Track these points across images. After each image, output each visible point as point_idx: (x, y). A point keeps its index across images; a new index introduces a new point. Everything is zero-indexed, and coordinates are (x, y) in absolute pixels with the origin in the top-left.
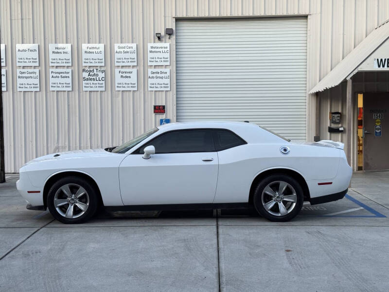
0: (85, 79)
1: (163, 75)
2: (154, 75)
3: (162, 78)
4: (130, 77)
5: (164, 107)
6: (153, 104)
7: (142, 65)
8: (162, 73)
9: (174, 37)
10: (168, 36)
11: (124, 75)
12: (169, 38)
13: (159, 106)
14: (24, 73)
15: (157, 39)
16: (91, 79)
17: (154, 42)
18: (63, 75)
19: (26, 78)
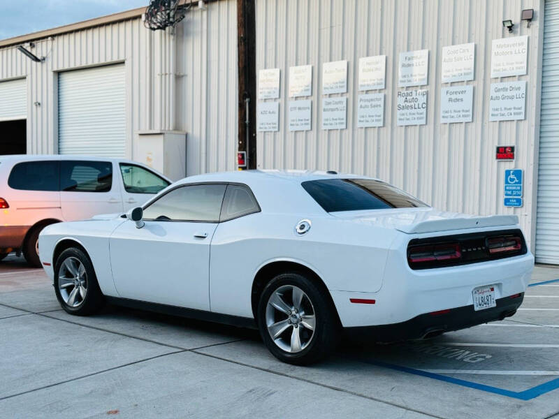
0: (400, 108)
1: (514, 93)
2: (500, 94)
3: (512, 98)
4: (462, 100)
5: (512, 149)
6: (497, 145)
7: (482, 77)
8: (512, 89)
9: (536, 24)
10: (526, 23)
11: (454, 97)
12: (528, 27)
13: (505, 148)
14: (329, 103)
15: (507, 30)
16: (407, 107)
17: (503, 37)
18: (374, 103)
19: (332, 110)
